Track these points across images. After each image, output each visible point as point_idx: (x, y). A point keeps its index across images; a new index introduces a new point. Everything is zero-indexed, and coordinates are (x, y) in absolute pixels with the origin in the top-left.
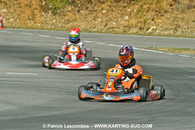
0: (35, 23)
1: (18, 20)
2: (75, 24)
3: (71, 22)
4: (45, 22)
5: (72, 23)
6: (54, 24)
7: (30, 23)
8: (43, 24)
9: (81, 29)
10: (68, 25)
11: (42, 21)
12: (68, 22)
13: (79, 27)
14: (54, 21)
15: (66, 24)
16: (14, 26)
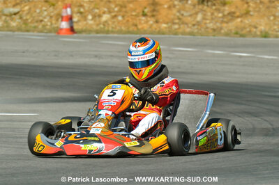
0: (157, 22)
1: (120, 18)
2: (247, 22)
3: (238, 17)
4: (179, 19)
5: (239, 20)
6: (198, 23)
7: (147, 22)
8: (174, 23)
9: (258, 33)
10: (230, 24)
11: (172, 17)
12: (230, 17)
13: (256, 27)
14: (199, 17)
15: (227, 23)
16: (110, 29)
